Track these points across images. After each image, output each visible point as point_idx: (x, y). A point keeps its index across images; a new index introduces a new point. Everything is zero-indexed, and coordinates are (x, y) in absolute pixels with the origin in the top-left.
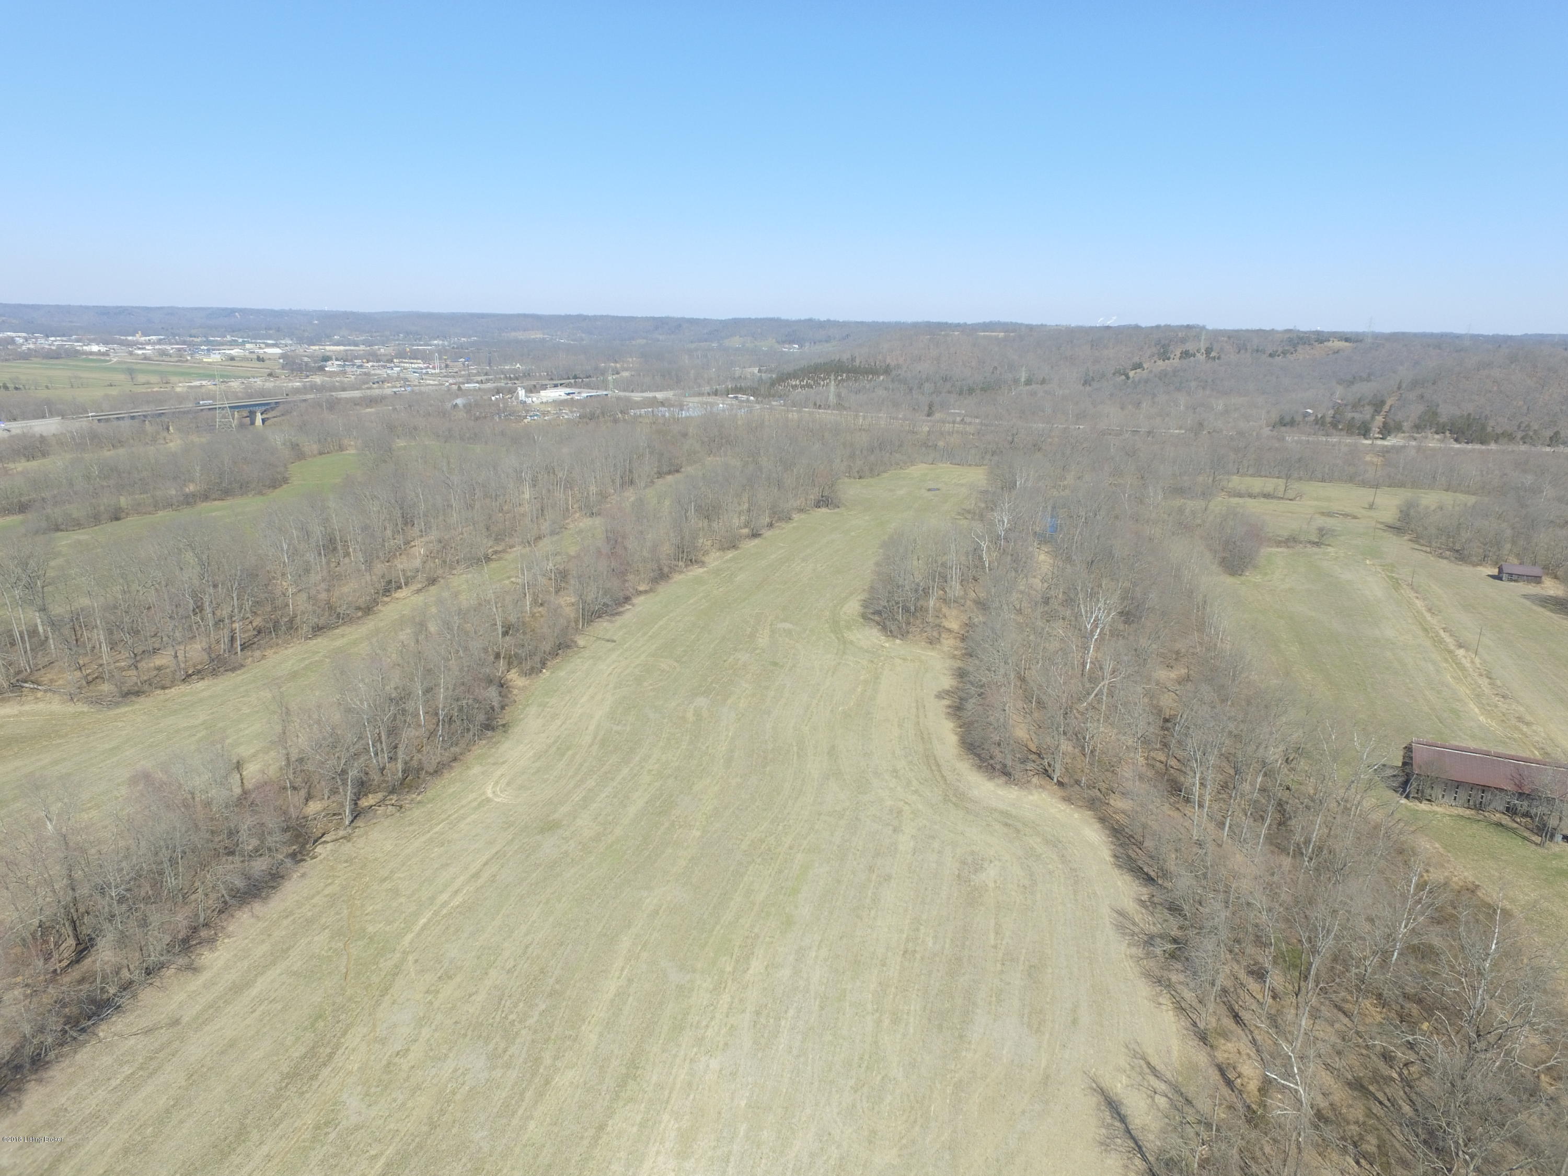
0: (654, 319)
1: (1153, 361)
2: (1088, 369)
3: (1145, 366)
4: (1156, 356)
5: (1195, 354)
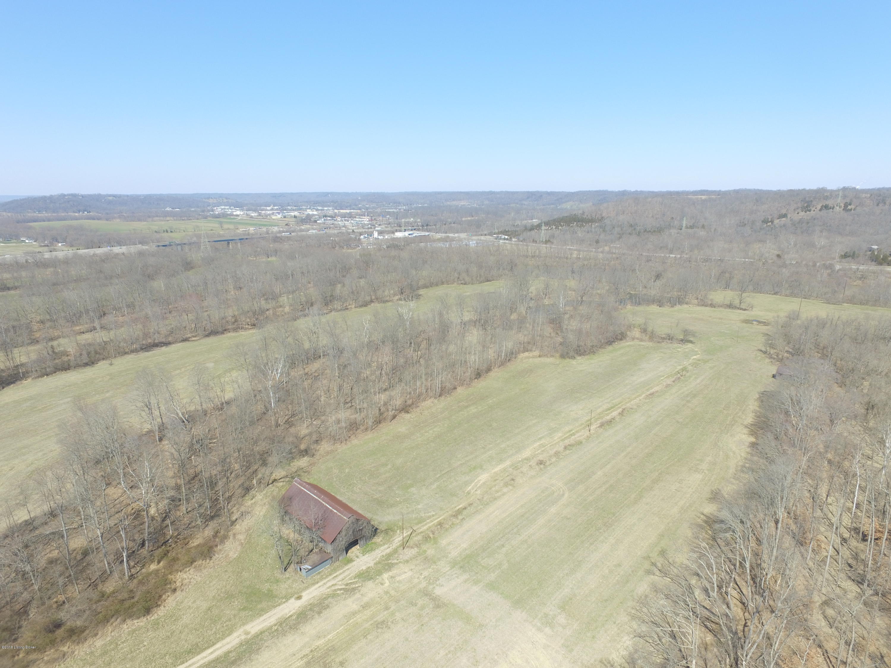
0: (528, 192)
1: (797, 212)
2: (744, 219)
3: (789, 216)
4: (800, 209)
5: (834, 207)
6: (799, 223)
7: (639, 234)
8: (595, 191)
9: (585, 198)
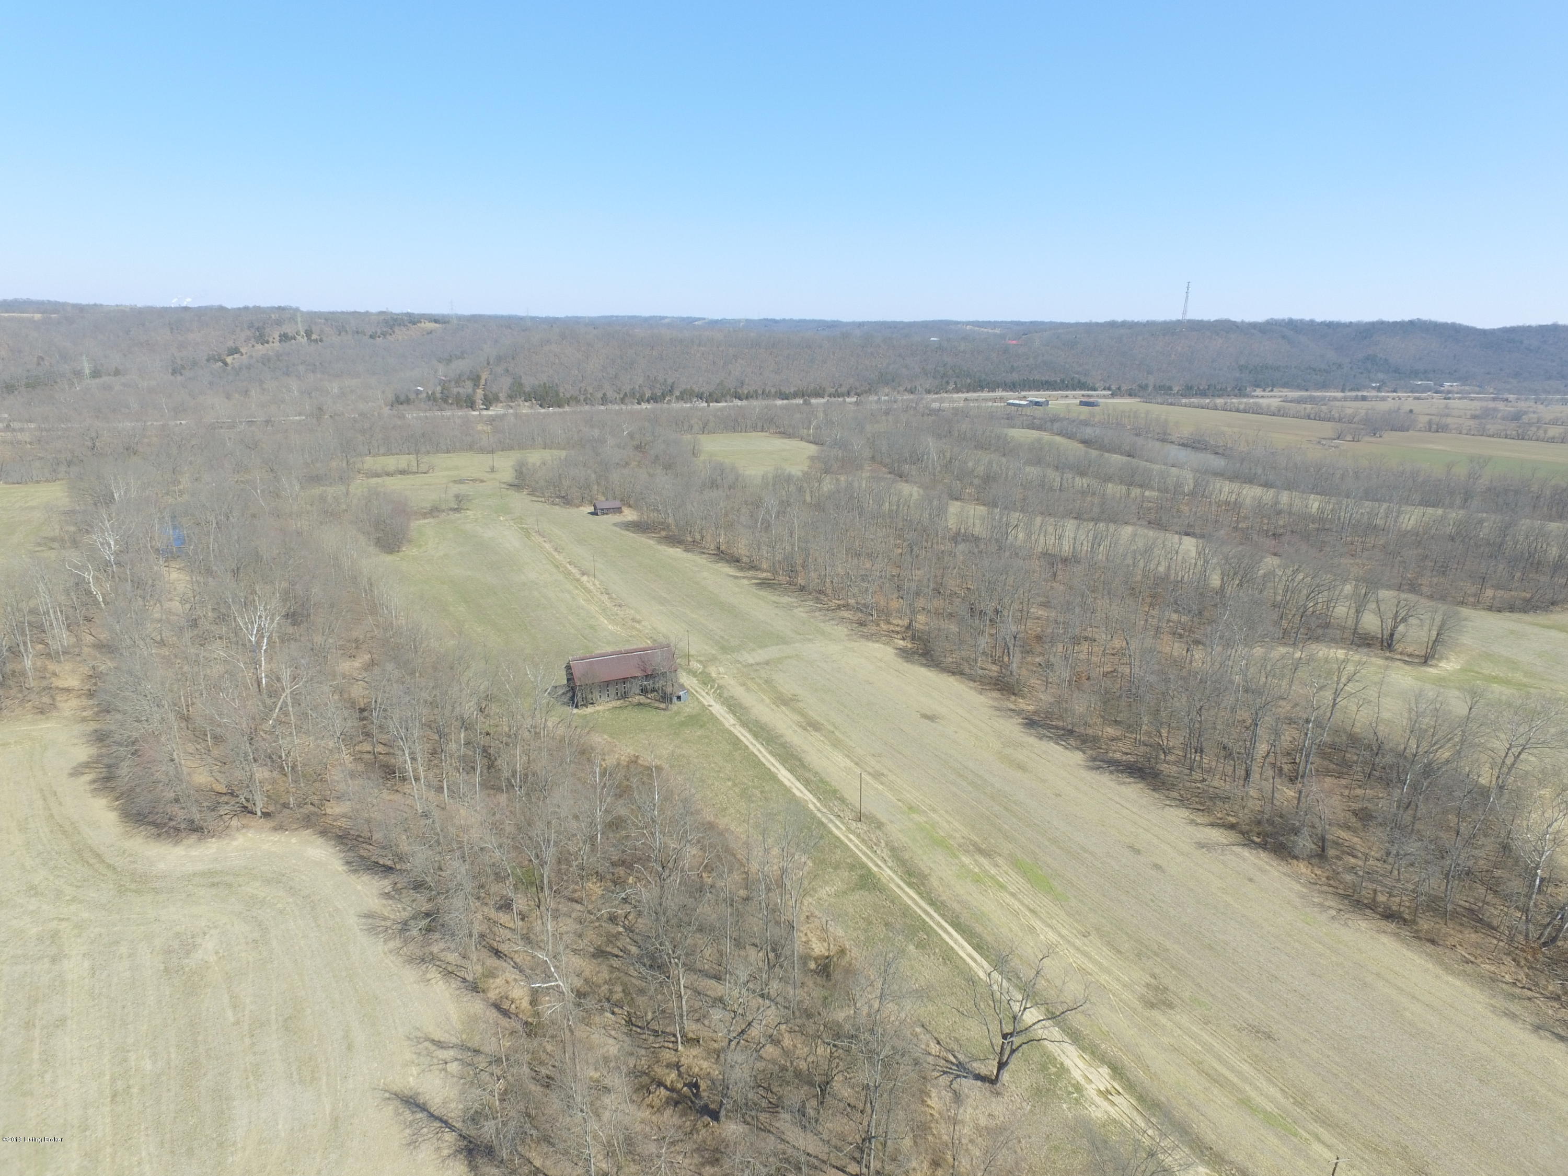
1: (251, 345)
2: (174, 357)
3: (243, 350)
4: (253, 339)
5: (295, 337)
6: (263, 361)
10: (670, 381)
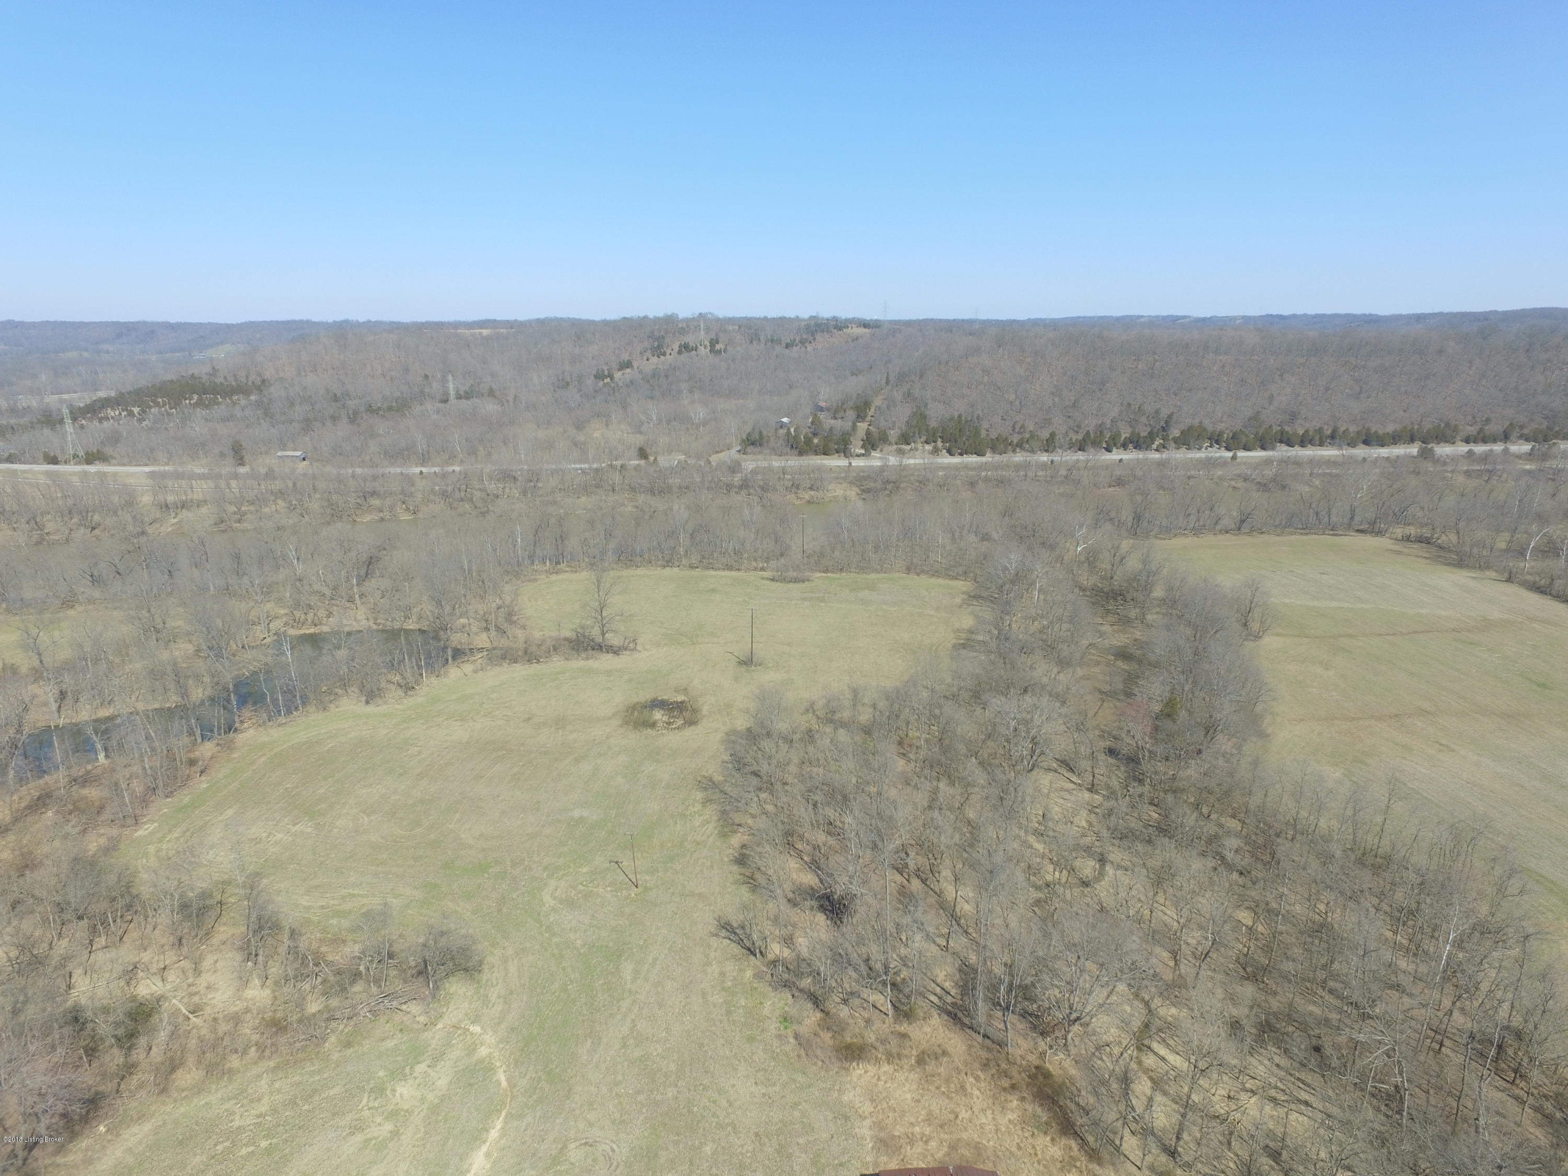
1: (645, 358)
2: (563, 372)
3: (635, 364)
4: (649, 351)
5: (696, 347)
6: (654, 376)
7: (353, 418)
8: (283, 323)
9: (258, 336)
10: (1164, 413)
